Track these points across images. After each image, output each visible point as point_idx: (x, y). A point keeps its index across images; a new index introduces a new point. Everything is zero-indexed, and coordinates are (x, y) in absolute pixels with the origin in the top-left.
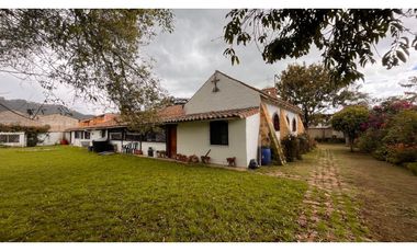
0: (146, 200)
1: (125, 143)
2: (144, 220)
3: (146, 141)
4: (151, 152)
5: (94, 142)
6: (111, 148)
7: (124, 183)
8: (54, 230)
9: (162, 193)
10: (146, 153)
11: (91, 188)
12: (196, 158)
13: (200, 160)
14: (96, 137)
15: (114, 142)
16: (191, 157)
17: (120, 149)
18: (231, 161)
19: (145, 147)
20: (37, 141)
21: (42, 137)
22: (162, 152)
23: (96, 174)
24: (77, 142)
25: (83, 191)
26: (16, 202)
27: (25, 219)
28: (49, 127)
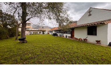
0: (66, 52)
1: (60, 34)
2: (67, 60)
3: (65, 33)
4: (66, 37)
5: (53, 34)
6: (57, 35)
7: (60, 45)
8: (44, 55)
9: (72, 50)
10: (65, 37)
11: (52, 45)
12: (82, 39)
13: (83, 40)
14: (54, 32)
15: (57, 34)
16: (79, 39)
17: (59, 35)
18: (98, 42)
19: (65, 35)
20: (44, 33)
21: (45, 32)
22: (70, 37)
23: (53, 41)
24: (50, 34)
25: (51, 45)
26: (39, 46)
27: (40, 50)
28: (46, 30)
